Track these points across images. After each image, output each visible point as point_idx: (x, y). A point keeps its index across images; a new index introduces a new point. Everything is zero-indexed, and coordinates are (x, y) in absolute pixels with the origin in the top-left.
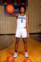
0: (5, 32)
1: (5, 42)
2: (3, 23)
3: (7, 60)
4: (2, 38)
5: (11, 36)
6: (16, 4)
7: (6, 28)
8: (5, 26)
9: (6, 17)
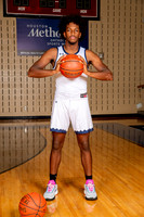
0: (18, 110)
1: (19, 145)
2: (12, 78)
3: (20, 207)
4: (6, 131)
5: (39, 123)
6: (59, 11)
7: (24, 95)
8: (18, 89)
9: (24, 58)
